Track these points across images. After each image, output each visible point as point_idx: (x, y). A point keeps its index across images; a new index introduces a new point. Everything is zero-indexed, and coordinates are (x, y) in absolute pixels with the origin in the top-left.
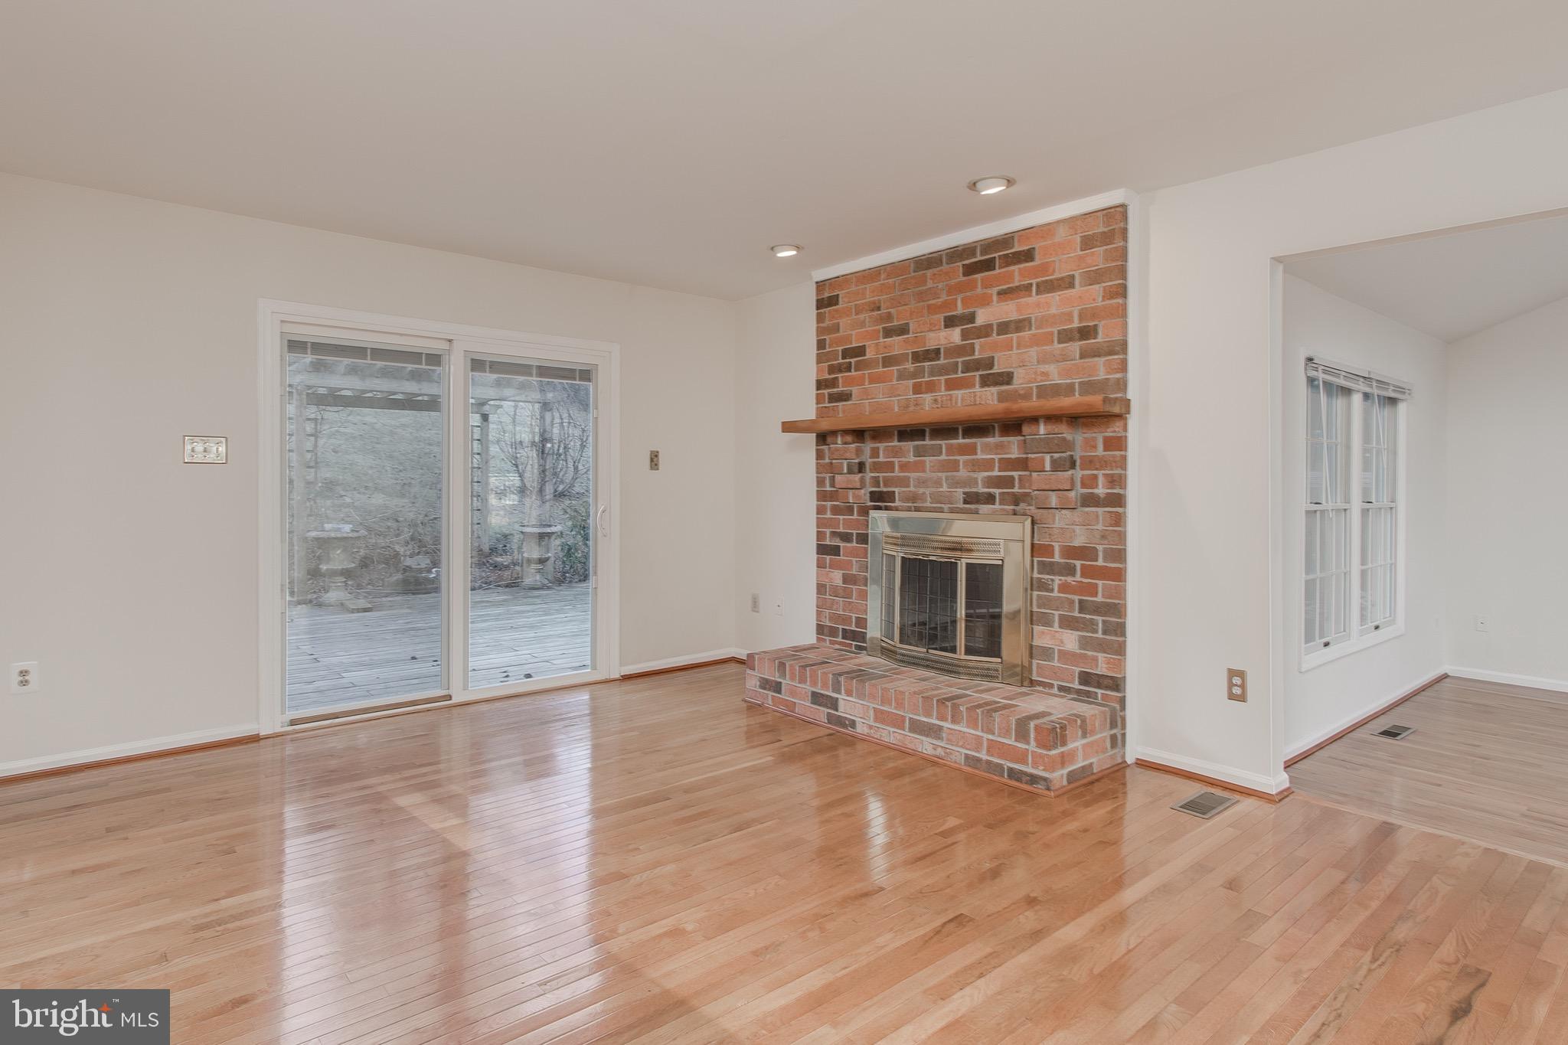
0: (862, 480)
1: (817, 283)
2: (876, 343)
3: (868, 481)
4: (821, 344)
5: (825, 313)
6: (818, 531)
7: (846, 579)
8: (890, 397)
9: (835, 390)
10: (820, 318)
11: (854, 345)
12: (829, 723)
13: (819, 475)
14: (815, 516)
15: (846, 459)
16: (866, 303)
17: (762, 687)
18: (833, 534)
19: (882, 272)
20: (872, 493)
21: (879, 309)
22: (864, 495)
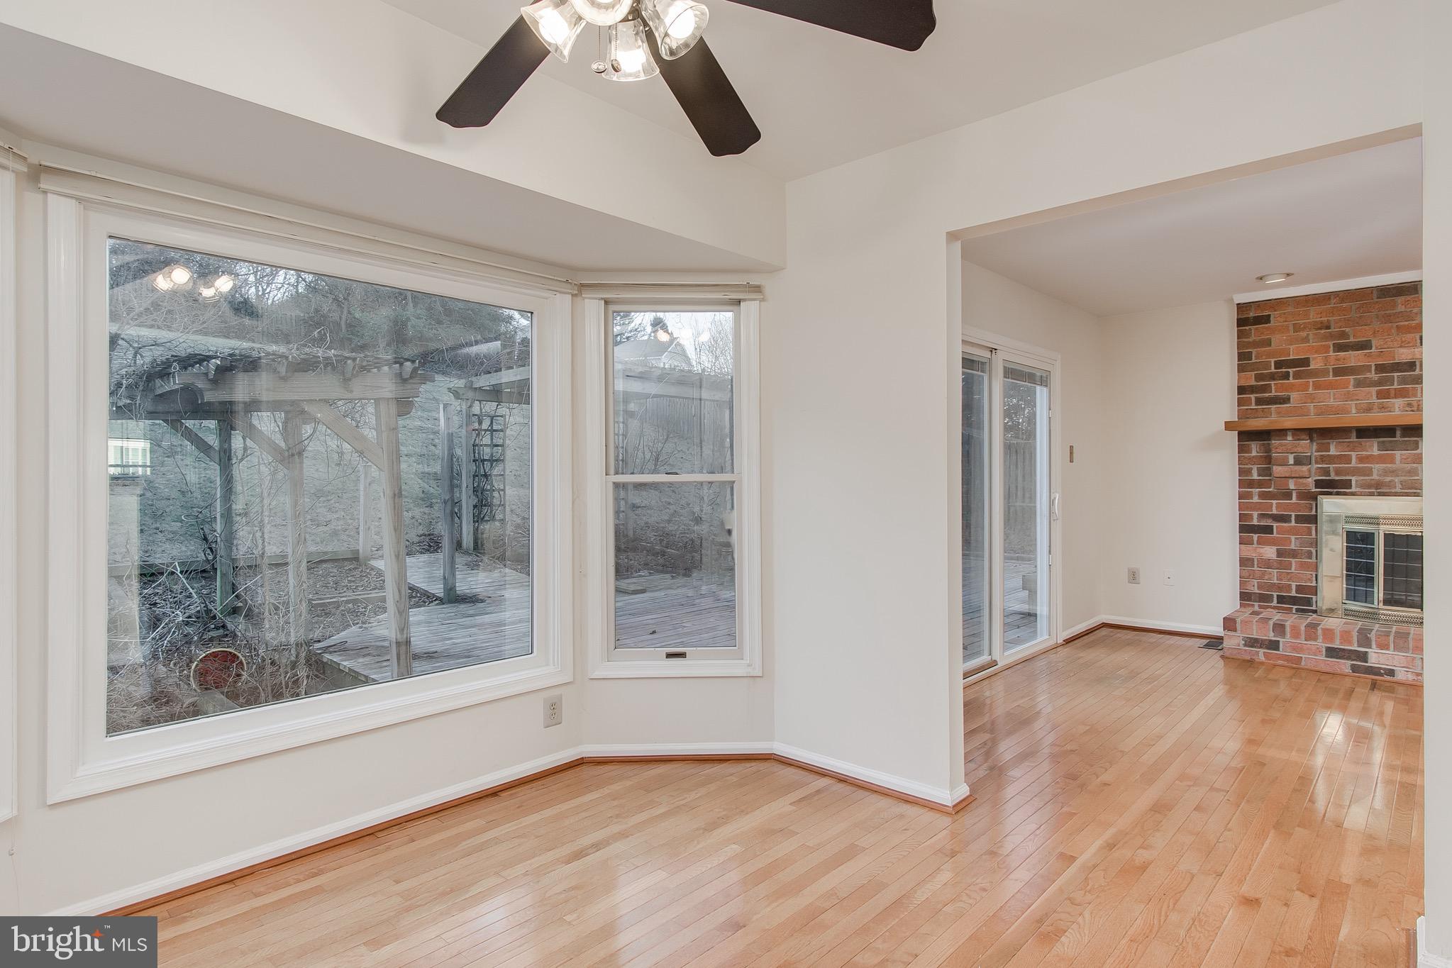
0: (1309, 471)
1: (1238, 304)
2: (1326, 357)
3: (1313, 471)
4: (1242, 356)
5: (1250, 329)
6: (1240, 514)
7: (1280, 553)
8: (1346, 401)
9: (1267, 395)
10: (1240, 335)
11: (1291, 357)
12: (1353, 672)
13: (1241, 466)
14: (1238, 501)
15: (1292, 453)
16: (1309, 322)
17: (1245, 645)
18: (1262, 516)
19: (1332, 297)
20: (1316, 481)
21: (1328, 327)
22: (1310, 484)
